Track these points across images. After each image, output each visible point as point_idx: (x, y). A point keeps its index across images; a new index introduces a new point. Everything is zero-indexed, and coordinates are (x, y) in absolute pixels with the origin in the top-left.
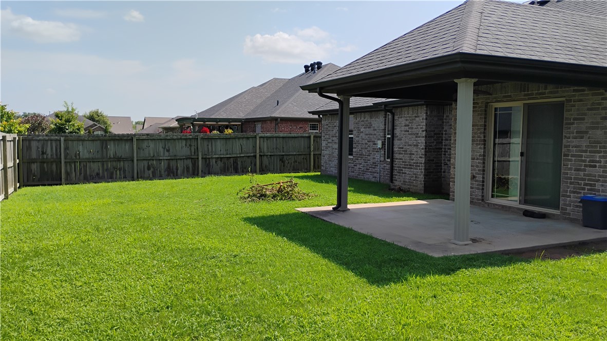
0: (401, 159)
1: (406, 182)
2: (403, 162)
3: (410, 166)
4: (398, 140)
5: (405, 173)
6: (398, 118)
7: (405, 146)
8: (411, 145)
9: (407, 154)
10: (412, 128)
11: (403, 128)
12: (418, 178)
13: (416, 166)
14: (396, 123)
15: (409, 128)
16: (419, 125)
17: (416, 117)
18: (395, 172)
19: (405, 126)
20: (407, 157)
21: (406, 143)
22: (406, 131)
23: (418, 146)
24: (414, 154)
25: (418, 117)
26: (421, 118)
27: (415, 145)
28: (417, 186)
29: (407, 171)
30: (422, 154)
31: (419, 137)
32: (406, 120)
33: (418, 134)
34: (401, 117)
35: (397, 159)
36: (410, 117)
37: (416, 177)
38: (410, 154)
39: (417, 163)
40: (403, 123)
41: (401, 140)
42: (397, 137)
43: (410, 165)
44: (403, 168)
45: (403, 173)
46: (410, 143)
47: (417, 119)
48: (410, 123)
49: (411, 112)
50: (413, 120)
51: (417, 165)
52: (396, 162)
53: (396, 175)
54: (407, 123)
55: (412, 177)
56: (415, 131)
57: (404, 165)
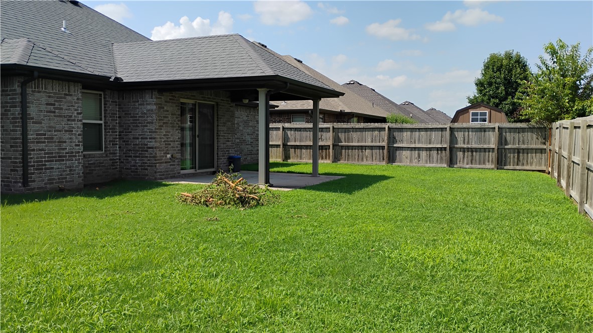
0: (42, 150)
1: (54, 179)
2: (45, 154)
3: (61, 158)
4: (33, 123)
5: (52, 168)
6: (32, 91)
7: (50, 131)
8: (60, 131)
10: (61, 109)
11: (43, 107)
12: (75, 171)
13: (69, 156)
14: (30, 98)
15: (54, 108)
16: (72, 106)
17: (66, 95)
18: (31, 170)
19: (47, 104)
20: (54, 148)
21: (50, 127)
22: (50, 112)
23: (72, 131)
24: (65, 142)
25: (71, 95)
26: (76, 98)
27: (66, 131)
28: (73, 181)
29: (56, 165)
30: (79, 142)
31: (74, 120)
32: (49, 97)
33: (71, 116)
34: (39, 92)
35: (33, 150)
36: (55, 93)
37: (71, 170)
38: (59, 142)
39: (72, 153)
40: (43, 99)
41: (40, 123)
42: (32, 118)
43: (59, 157)
44: (45, 161)
45: (46, 169)
46: (58, 127)
47: (69, 98)
48: (55, 101)
49: (50, 87)
50: (61, 98)
51: (71, 155)
52: (33, 156)
53: (33, 174)
54: (51, 101)
55: (64, 171)
56: (66, 113)
57: (48, 157)
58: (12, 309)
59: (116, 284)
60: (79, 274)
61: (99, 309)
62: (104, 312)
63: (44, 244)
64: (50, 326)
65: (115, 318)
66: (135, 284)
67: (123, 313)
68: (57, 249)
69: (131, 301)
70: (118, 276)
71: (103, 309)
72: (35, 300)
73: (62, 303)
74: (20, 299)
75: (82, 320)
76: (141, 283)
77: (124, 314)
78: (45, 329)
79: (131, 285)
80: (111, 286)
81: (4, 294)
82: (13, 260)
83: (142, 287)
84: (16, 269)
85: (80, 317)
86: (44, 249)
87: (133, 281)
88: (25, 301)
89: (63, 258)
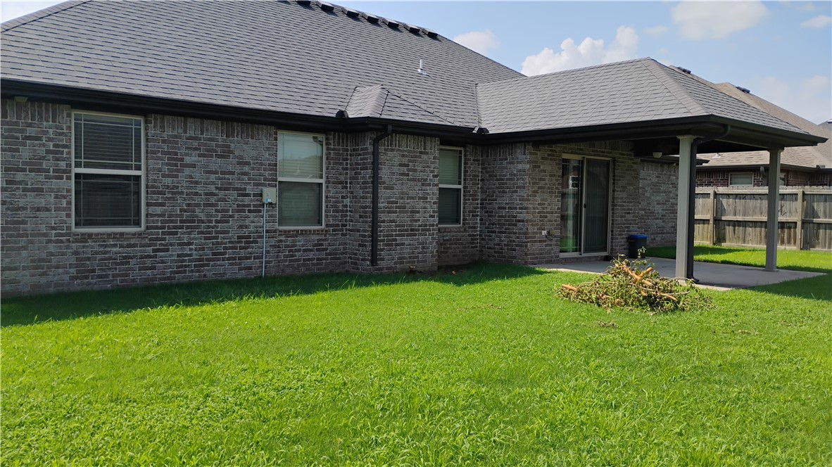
0: (391, 221)
1: (404, 258)
2: (396, 226)
3: (412, 232)
4: (386, 188)
5: (403, 244)
6: (385, 150)
7: (402, 198)
8: (413, 198)
9: (407, 212)
10: (415, 171)
11: (396, 169)
12: (428, 248)
13: (422, 230)
14: (382, 158)
15: (408, 170)
16: (428, 167)
17: (421, 153)
18: (381, 245)
19: (401, 165)
20: (406, 218)
21: (403, 193)
22: (404, 174)
23: (427, 198)
24: (418, 212)
25: (427, 153)
26: (432, 157)
27: (420, 198)
28: (425, 261)
29: (407, 240)
30: (434, 212)
31: (429, 185)
32: (403, 156)
33: (426, 180)
34: (392, 150)
35: (384, 221)
36: (409, 152)
37: (423, 248)
38: (412, 212)
39: (426, 225)
40: (396, 159)
41: (392, 188)
42: (384, 183)
43: (412, 230)
44: (396, 235)
45: (397, 245)
46: (412, 193)
47: (424, 157)
48: (409, 161)
49: (404, 144)
50: (416, 157)
51: (425, 228)
52: (383, 227)
53: (382, 250)
54: (405, 160)
55: (416, 248)
56: (420, 175)
57: (400, 230)
58: (365, 414)
59: (483, 399)
60: (437, 381)
61: (464, 429)
62: (469, 434)
63: (396, 339)
64: (408, 442)
65: (484, 444)
66: (506, 403)
67: (492, 439)
68: (411, 346)
69: (502, 425)
70: (483, 390)
71: (468, 430)
72: (389, 406)
73: (420, 415)
74: (372, 403)
75: (443, 440)
76: (514, 403)
77: (495, 441)
78: (402, 444)
79: (500, 403)
80: (477, 402)
81: (356, 394)
82: (363, 355)
83: (514, 409)
84: (367, 366)
85: (441, 435)
86: (396, 344)
87: (504, 399)
88: (379, 407)
89: (418, 358)
